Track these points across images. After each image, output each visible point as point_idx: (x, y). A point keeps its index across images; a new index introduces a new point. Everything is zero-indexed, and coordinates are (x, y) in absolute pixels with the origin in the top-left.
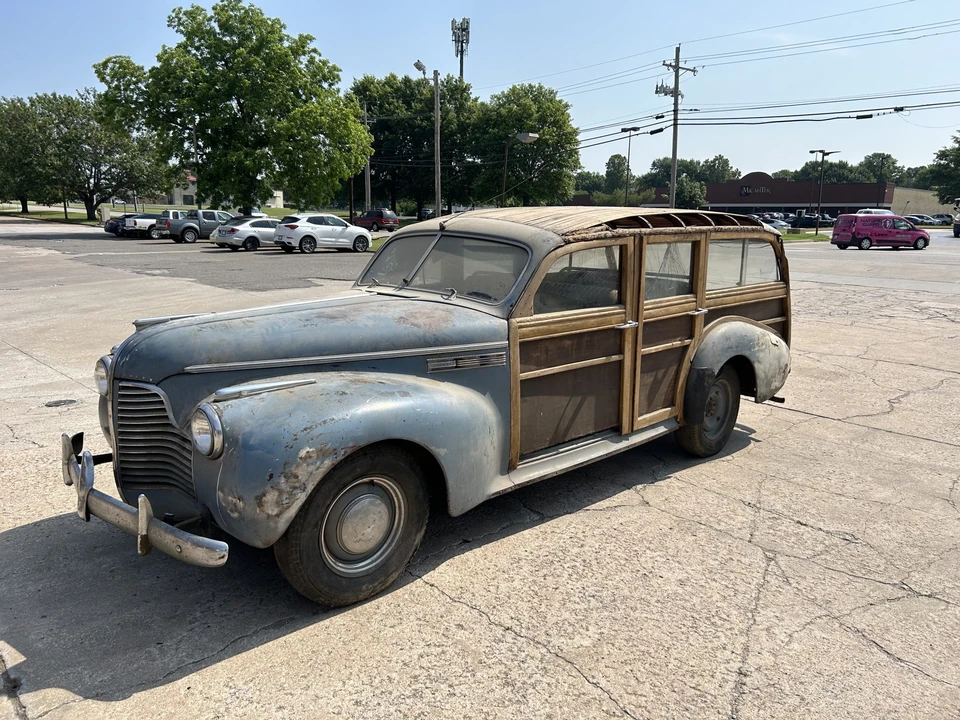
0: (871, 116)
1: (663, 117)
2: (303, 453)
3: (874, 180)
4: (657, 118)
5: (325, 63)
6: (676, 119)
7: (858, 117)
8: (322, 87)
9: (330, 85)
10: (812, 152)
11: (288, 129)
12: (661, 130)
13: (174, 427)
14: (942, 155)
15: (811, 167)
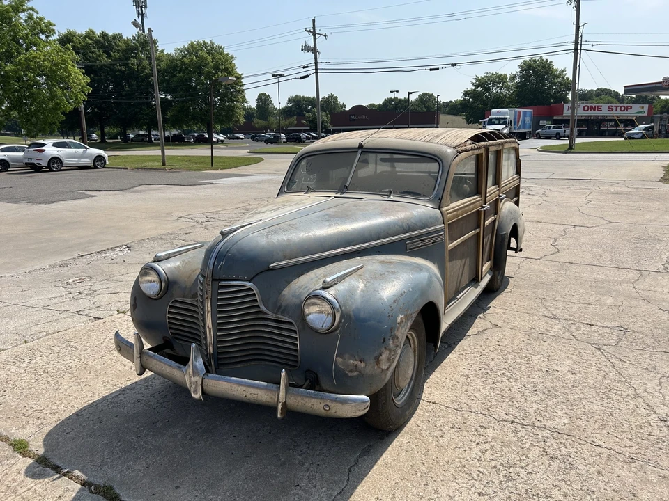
0: (438, 69)
1: (307, 67)
2: (399, 320)
3: (425, 110)
4: (304, 68)
5: (41, 19)
6: (316, 69)
7: (431, 70)
8: (40, 38)
9: (47, 37)
10: (392, 92)
11: (16, 72)
12: (307, 76)
13: (265, 313)
14: (466, 94)
15: (388, 102)
